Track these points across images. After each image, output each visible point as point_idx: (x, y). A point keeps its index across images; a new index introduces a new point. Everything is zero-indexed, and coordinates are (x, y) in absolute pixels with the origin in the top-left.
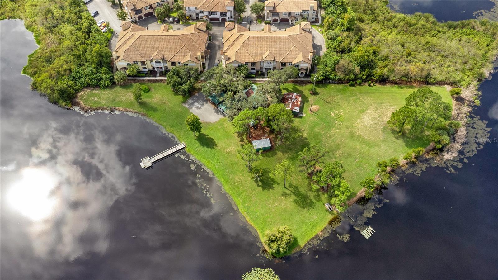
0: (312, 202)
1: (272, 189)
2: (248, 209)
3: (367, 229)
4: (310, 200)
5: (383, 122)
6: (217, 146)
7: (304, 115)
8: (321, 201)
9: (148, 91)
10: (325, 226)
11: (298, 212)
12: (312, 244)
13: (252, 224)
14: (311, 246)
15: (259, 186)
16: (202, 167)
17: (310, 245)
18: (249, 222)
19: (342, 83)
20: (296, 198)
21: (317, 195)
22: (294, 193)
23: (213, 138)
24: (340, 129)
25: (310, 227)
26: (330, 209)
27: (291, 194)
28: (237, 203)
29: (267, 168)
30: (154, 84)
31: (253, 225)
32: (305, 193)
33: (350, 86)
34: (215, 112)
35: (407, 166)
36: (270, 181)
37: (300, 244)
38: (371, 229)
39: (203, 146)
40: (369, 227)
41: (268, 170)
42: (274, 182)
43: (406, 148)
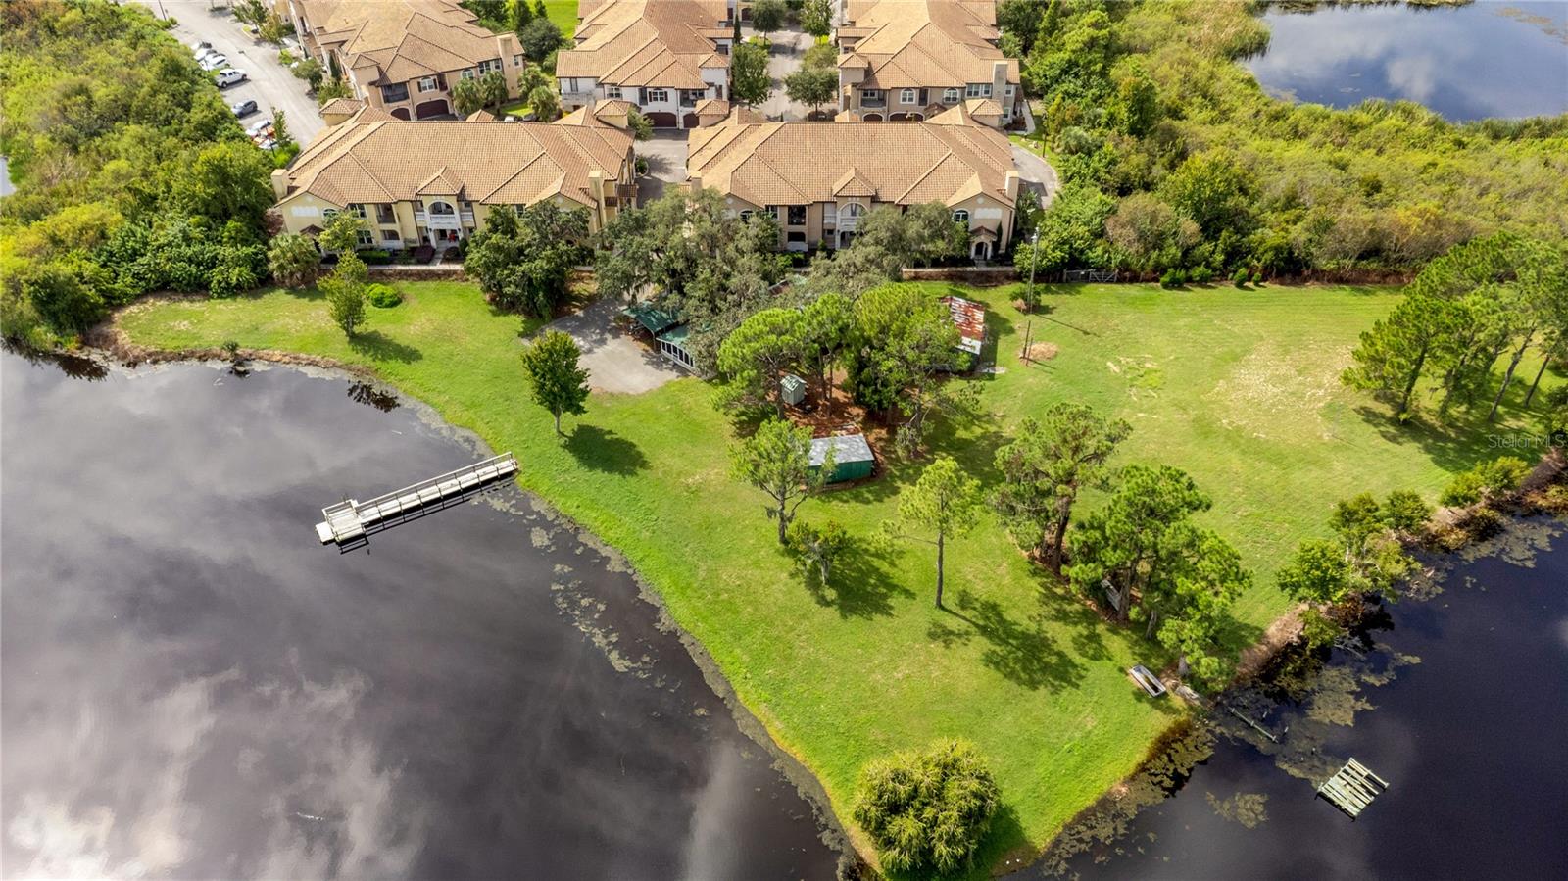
0: (1070, 661)
1: (882, 613)
2: (777, 690)
3: (1345, 772)
4: (1060, 654)
5: (1319, 387)
6: (650, 468)
7: (999, 371)
8: (1110, 659)
9: (393, 304)
10: (1140, 757)
11: (1007, 701)
12: (1087, 835)
13: (798, 752)
14: (1083, 846)
15: (824, 602)
16: (581, 538)
17: (1080, 840)
18: (783, 744)
19: (1134, 279)
20: (993, 647)
21: (1087, 637)
22: (984, 631)
23: (634, 441)
24: (1152, 410)
25: (1072, 762)
26: (1156, 689)
27: (967, 633)
28: (726, 670)
29: (861, 540)
30: (420, 285)
31: (799, 757)
32: (1033, 628)
33: (1166, 286)
34: (647, 363)
35: (1462, 534)
36: (875, 586)
37: (1027, 833)
38: (1366, 772)
39: (592, 467)
40: (1352, 762)
41: (865, 546)
42: (892, 587)
43: (1439, 471)
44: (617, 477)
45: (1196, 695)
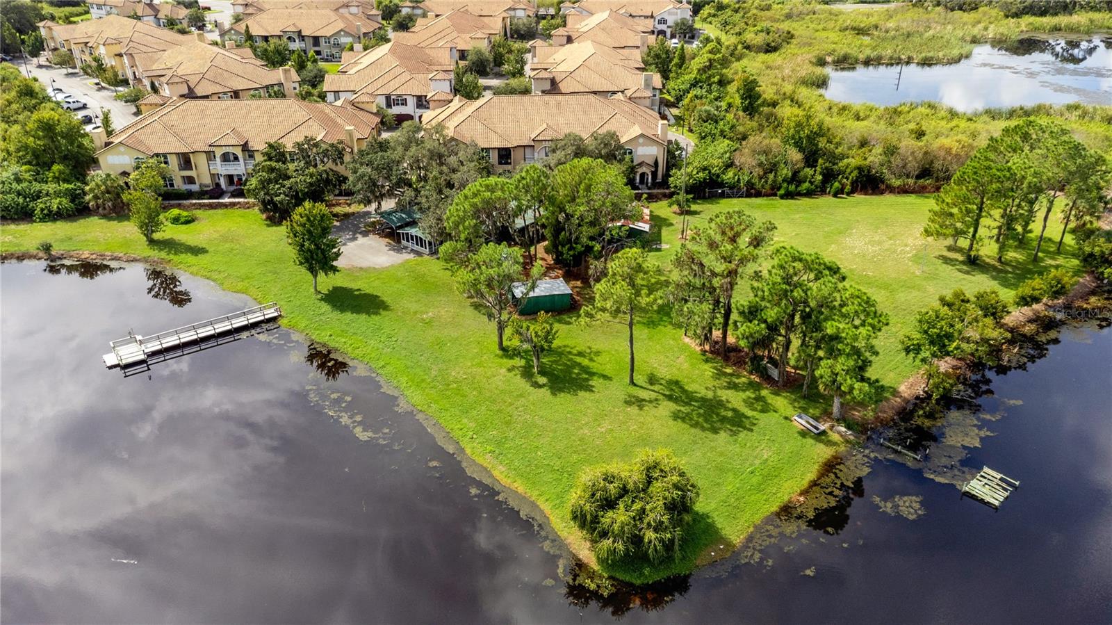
0: (743, 414)
1: (586, 390)
2: (499, 444)
3: (982, 476)
4: (734, 410)
5: (906, 246)
6: (391, 310)
7: (664, 246)
8: (776, 412)
9: (187, 222)
10: (811, 476)
11: (695, 442)
13: (520, 487)
15: (537, 385)
18: (505, 481)
19: (758, 194)
20: (679, 408)
21: (754, 399)
22: (670, 398)
23: (379, 294)
25: (754, 480)
26: (817, 429)
27: (656, 400)
28: (456, 434)
29: (565, 346)
30: (211, 211)
31: (521, 490)
32: (710, 395)
33: (782, 197)
34: (390, 250)
35: (1033, 327)
36: (578, 374)
37: (723, 532)
38: (999, 476)
39: (342, 311)
40: (986, 469)
41: (568, 350)
42: (593, 374)
44: (364, 316)
45: (850, 432)
